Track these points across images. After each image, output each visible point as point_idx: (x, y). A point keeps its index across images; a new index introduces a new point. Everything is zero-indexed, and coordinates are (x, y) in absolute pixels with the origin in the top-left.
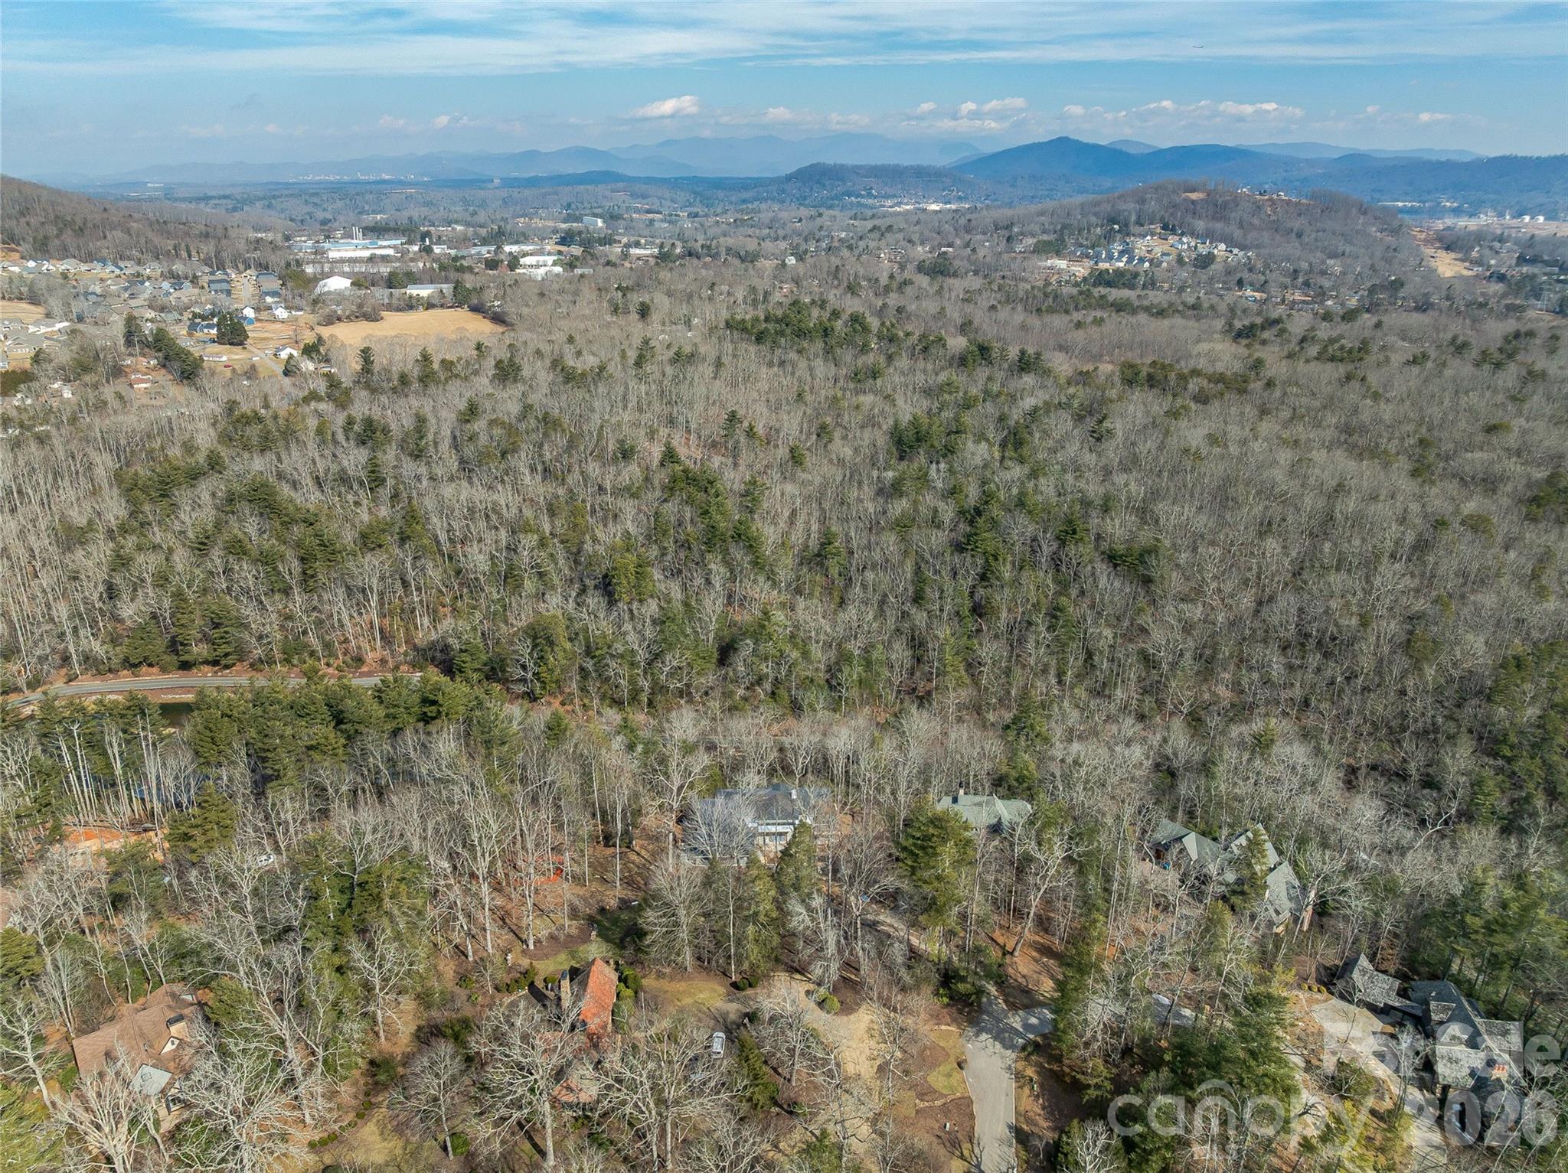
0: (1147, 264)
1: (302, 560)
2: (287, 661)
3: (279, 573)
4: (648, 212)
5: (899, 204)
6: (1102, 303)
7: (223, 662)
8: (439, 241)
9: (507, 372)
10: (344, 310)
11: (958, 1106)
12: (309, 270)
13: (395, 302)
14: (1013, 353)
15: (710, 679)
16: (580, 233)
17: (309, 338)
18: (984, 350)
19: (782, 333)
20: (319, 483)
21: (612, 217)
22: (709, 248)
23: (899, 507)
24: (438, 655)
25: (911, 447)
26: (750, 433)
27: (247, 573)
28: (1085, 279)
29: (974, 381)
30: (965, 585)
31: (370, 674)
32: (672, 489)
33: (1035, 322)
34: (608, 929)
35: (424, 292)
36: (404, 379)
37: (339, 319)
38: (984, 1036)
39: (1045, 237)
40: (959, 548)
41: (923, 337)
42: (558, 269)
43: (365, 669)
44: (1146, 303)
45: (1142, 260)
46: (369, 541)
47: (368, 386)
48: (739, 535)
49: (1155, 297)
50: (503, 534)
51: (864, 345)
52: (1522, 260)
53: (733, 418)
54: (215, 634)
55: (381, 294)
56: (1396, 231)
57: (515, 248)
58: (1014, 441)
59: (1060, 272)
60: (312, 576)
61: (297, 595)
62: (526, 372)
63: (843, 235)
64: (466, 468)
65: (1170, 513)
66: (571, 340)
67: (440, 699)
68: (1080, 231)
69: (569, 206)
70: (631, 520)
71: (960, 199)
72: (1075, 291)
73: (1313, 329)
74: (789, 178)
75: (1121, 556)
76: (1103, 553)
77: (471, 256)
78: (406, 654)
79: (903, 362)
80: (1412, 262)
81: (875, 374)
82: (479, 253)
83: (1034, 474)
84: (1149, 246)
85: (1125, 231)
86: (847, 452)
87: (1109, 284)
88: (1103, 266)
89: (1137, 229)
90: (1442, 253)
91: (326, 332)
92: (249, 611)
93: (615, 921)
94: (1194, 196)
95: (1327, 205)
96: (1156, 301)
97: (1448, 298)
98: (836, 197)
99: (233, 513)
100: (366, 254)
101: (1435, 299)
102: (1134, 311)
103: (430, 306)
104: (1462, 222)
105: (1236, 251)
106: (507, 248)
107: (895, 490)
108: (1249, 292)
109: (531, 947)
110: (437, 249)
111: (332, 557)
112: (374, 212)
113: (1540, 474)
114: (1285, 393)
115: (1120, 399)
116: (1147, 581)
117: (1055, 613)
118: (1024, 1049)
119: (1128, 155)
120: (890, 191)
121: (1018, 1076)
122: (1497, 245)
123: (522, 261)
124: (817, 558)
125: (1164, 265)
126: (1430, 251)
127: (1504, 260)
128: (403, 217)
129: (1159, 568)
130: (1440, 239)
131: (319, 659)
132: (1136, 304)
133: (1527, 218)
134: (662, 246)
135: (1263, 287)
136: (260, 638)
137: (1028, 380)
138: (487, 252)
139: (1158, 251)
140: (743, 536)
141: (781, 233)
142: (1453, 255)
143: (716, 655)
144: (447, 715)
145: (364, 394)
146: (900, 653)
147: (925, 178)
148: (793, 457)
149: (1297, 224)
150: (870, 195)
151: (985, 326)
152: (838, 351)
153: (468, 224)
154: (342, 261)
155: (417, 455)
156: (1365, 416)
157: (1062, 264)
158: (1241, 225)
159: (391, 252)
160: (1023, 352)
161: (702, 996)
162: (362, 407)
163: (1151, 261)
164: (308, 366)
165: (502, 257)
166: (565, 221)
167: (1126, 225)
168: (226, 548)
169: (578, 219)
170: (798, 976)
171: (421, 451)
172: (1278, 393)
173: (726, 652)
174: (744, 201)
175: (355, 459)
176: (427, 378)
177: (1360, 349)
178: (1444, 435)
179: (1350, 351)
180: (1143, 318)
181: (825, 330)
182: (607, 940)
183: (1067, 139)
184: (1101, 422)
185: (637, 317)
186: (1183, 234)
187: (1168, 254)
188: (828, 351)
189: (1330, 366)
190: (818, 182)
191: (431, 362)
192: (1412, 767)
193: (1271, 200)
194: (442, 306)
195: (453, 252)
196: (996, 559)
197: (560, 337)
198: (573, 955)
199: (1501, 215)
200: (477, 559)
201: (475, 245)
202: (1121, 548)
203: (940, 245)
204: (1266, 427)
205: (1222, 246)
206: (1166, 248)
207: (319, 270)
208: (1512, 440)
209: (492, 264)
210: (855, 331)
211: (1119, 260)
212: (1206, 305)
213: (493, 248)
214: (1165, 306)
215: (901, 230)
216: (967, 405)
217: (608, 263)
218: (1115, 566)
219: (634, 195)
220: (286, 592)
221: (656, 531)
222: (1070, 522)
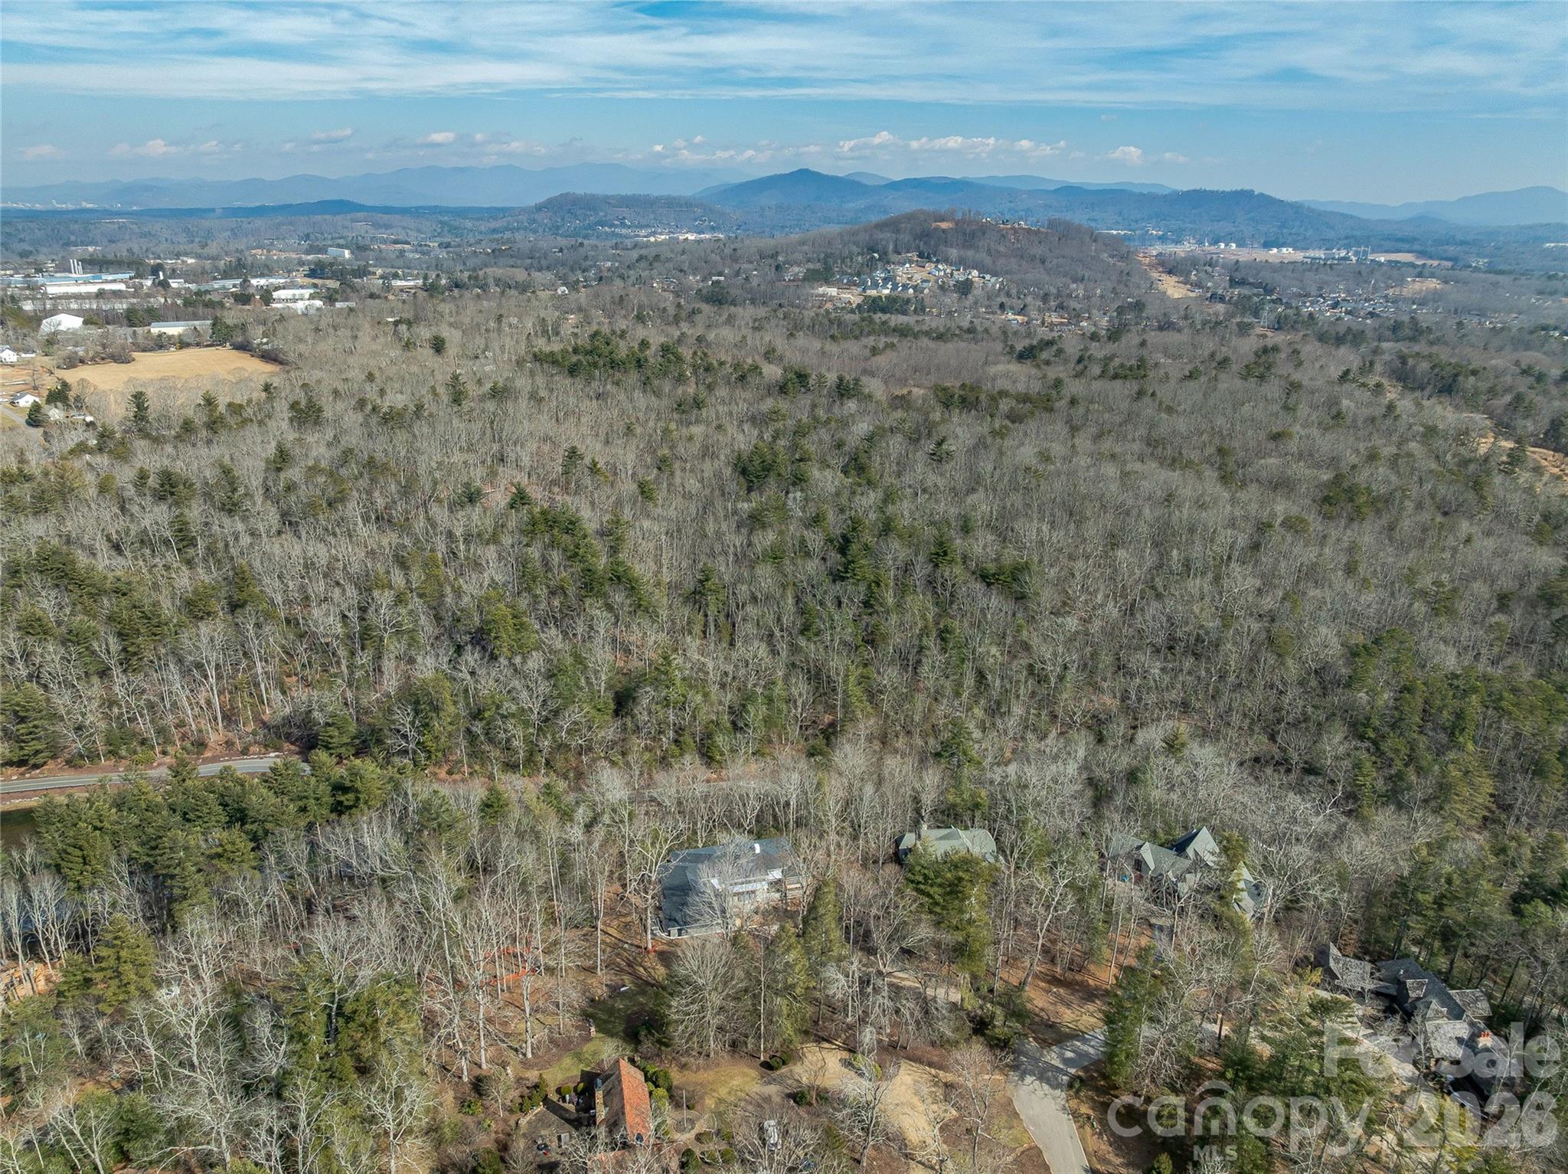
0: (911, 291)
1: (120, 634)
2: (113, 754)
3: (94, 652)
4: (396, 242)
5: (654, 234)
6: (885, 329)
7: (31, 762)
8: (174, 274)
9: (306, 414)
10: (87, 351)
11: (1030, 1158)
12: (28, 306)
13: (140, 340)
14: (832, 378)
15: (609, 732)
16: (331, 265)
17: (50, 383)
18: (802, 377)
19: (595, 365)
20: (117, 548)
21: (359, 249)
22: (476, 278)
23: (766, 539)
24: (295, 731)
25: (757, 477)
26: (594, 469)
27: (51, 654)
28: (859, 306)
29: (798, 409)
30: (850, 612)
31: (214, 759)
32: (532, 532)
33: (832, 347)
34: (605, 1022)
35: (174, 330)
36: (188, 427)
37: (82, 361)
38: (1029, 1079)
39: (811, 266)
40: (837, 577)
41: (737, 366)
42: (318, 303)
43: (208, 754)
44: (925, 328)
45: (905, 287)
46: (195, 608)
47: (144, 434)
48: (618, 578)
49: (930, 322)
50: (351, 591)
51: (680, 375)
52: (1234, 283)
53: (573, 454)
54: (23, 729)
55: (122, 334)
56: (1123, 258)
57: (263, 282)
58: (856, 466)
59: (831, 299)
60: (135, 654)
61: (118, 677)
62: (328, 413)
63: (609, 264)
64: (289, 522)
65: (1030, 530)
66: (370, 377)
67: (358, 785)
68: (843, 261)
69: (307, 237)
70: (495, 570)
71: (713, 229)
72: (856, 317)
73: (1086, 349)
74: (539, 208)
75: (994, 575)
76: (974, 573)
77: (216, 290)
78: (254, 733)
79: (722, 392)
80: (1144, 285)
81: (698, 404)
82: (224, 288)
83: (888, 498)
84: (910, 274)
85: (885, 259)
86: (693, 485)
87: (884, 311)
88: (873, 293)
89: (894, 257)
90: (1164, 277)
91: (72, 376)
92: (62, 700)
93: (611, 1011)
94: (944, 225)
95: (1062, 233)
96: (934, 325)
97: (1186, 318)
98: (590, 227)
99: (20, 587)
100: (93, 289)
101: (1174, 318)
102: (916, 336)
103: (182, 344)
104: (1170, 248)
105: (988, 277)
106: (254, 282)
107: (755, 521)
108: (1011, 316)
109: (529, 1055)
110: (174, 284)
111: (157, 630)
112: (83, 244)
113: (1326, 476)
114: (1088, 410)
115: (943, 421)
116: (1021, 598)
117: (943, 635)
118: (1070, 1086)
119: (866, 186)
120: (644, 222)
121: (1075, 1115)
122: (1209, 269)
123: (275, 295)
124: (696, 597)
125: (926, 291)
126: (1155, 275)
127: (1218, 282)
128: (121, 250)
129: (1032, 583)
130: (1162, 264)
131: (153, 748)
132: (917, 329)
133: (1222, 246)
134: (425, 278)
135: (1022, 311)
136: (79, 728)
137: (852, 405)
138: (231, 284)
139: (918, 277)
140: (620, 578)
141: (544, 263)
142: (1174, 279)
143: (612, 706)
144: (366, 802)
145: (142, 443)
146: (801, 688)
147: (677, 209)
148: (643, 493)
149: (1038, 251)
150: (623, 225)
151: (787, 354)
152: (656, 382)
153: (198, 256)
154: (67, 297)
155: (230, 508)
156: (1162, 431)
157: (833, 291)
158: (989, 252)
159: (122, 287)
160: (841, 379)
161: (736, 1082)
162: (149, 459)
163: (915, 288)
164: (55, 414)
165: (251, 291)
166: (308, 253)
167: (886, 253)
168: (19, 628)
169: (322, 250)
170: (826, 1045)
171: (234, 505)
172: (1081, 410)
173: (623, 702)
174: (494, 231)
175: (156, 517)
176: (214, 425)
177: (1139, 367)
178: (1236, 444)
179: (1131, 369)
180: (925, 342)
181: (639, 361)
182: (611, 1034)
183: (807, 171)
184: (939, 444)
185: (432, 351)
186: (938, 261)
187: (927, 281)
188: (646, 383)
189: (1118, 383)
190: (569, 211)
191: (217, 406)
192: (1295, 757)
193: (1013, 228)
194: (198, 345)
195: (193, 287)
196: (878, 585)
197: (357, 375)
198: (579, 1057)
199: (1200, 243)
200: (326, 622)
201: (215, 278)
202: (991, 567)
203: (711, 275)
204: (1083, 441)
205: (975, 273)
206: (925, 275)
207: (40, 307)
208: (1293, 446)
209: (243, 298)
210: (669, 361)
211: (884, 287)
212: (979, 328)
213: (238, 282)
214: (942, 330)
215: (668, 260)
216: (800, 432)
217: (372, 296)
218: (989, 585)
219: (376, 225)
220: (104, 673)
221: (526, 578)
222: (941, 544)
